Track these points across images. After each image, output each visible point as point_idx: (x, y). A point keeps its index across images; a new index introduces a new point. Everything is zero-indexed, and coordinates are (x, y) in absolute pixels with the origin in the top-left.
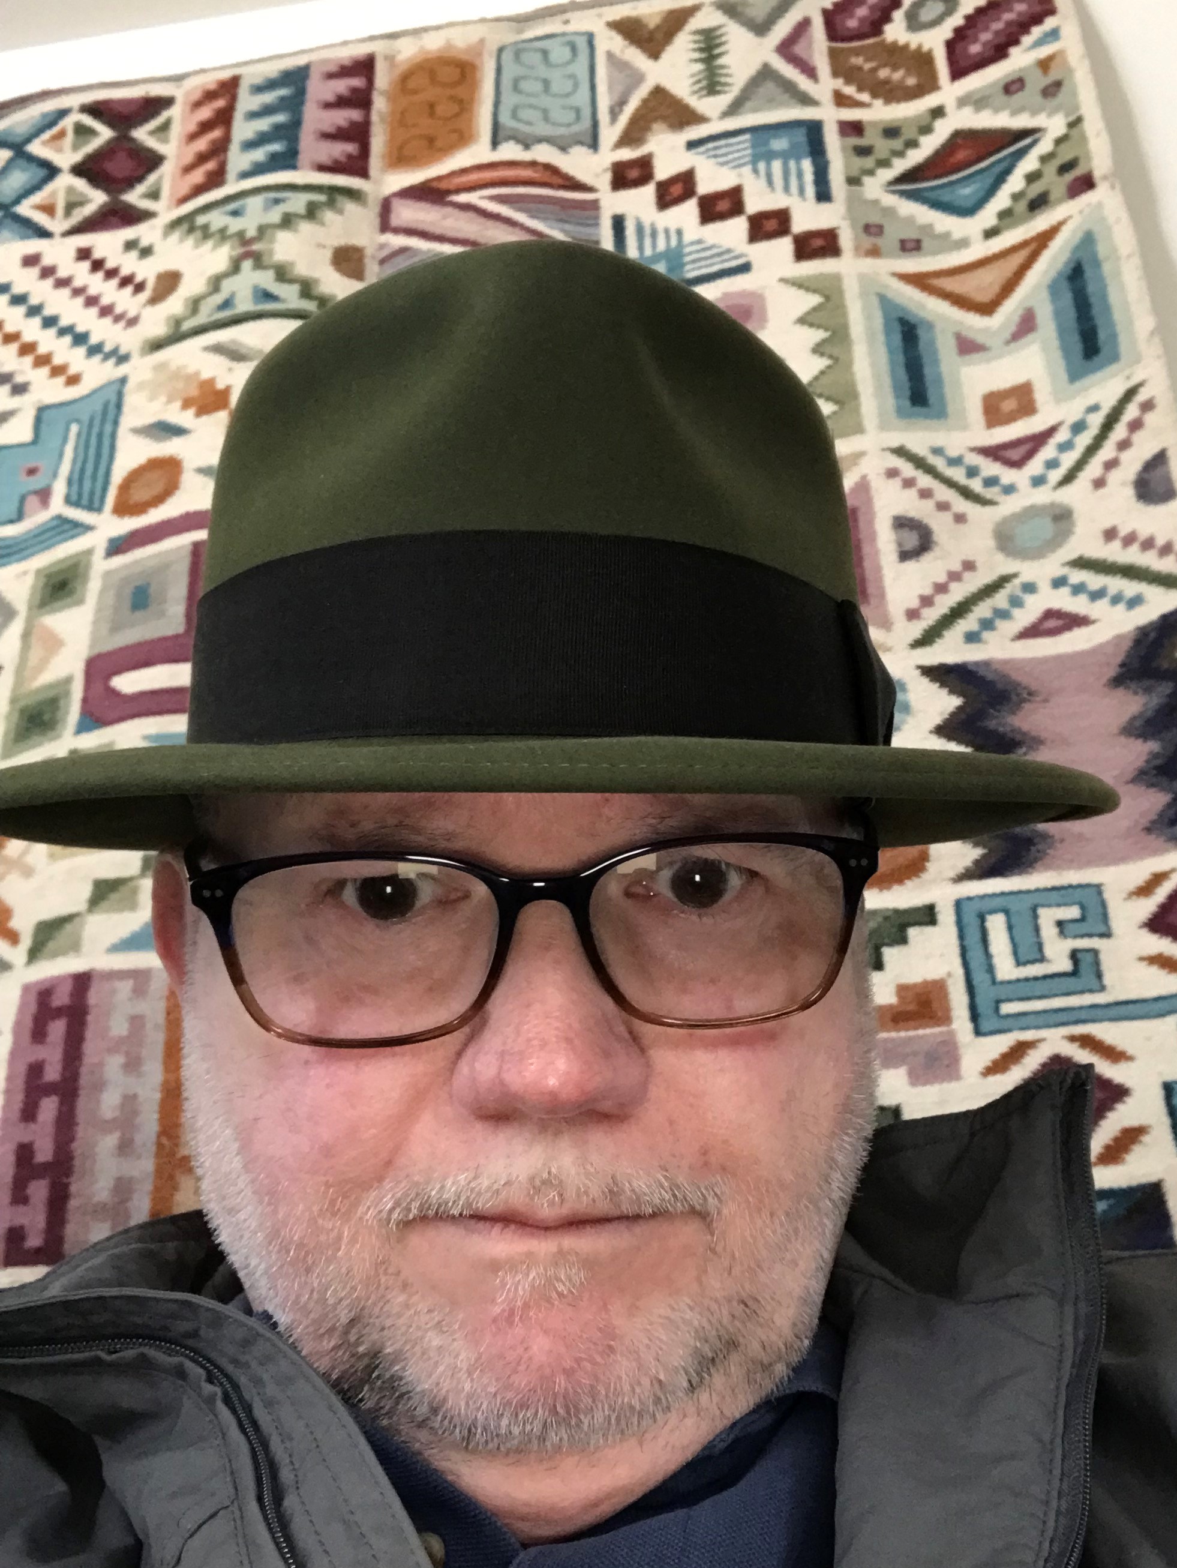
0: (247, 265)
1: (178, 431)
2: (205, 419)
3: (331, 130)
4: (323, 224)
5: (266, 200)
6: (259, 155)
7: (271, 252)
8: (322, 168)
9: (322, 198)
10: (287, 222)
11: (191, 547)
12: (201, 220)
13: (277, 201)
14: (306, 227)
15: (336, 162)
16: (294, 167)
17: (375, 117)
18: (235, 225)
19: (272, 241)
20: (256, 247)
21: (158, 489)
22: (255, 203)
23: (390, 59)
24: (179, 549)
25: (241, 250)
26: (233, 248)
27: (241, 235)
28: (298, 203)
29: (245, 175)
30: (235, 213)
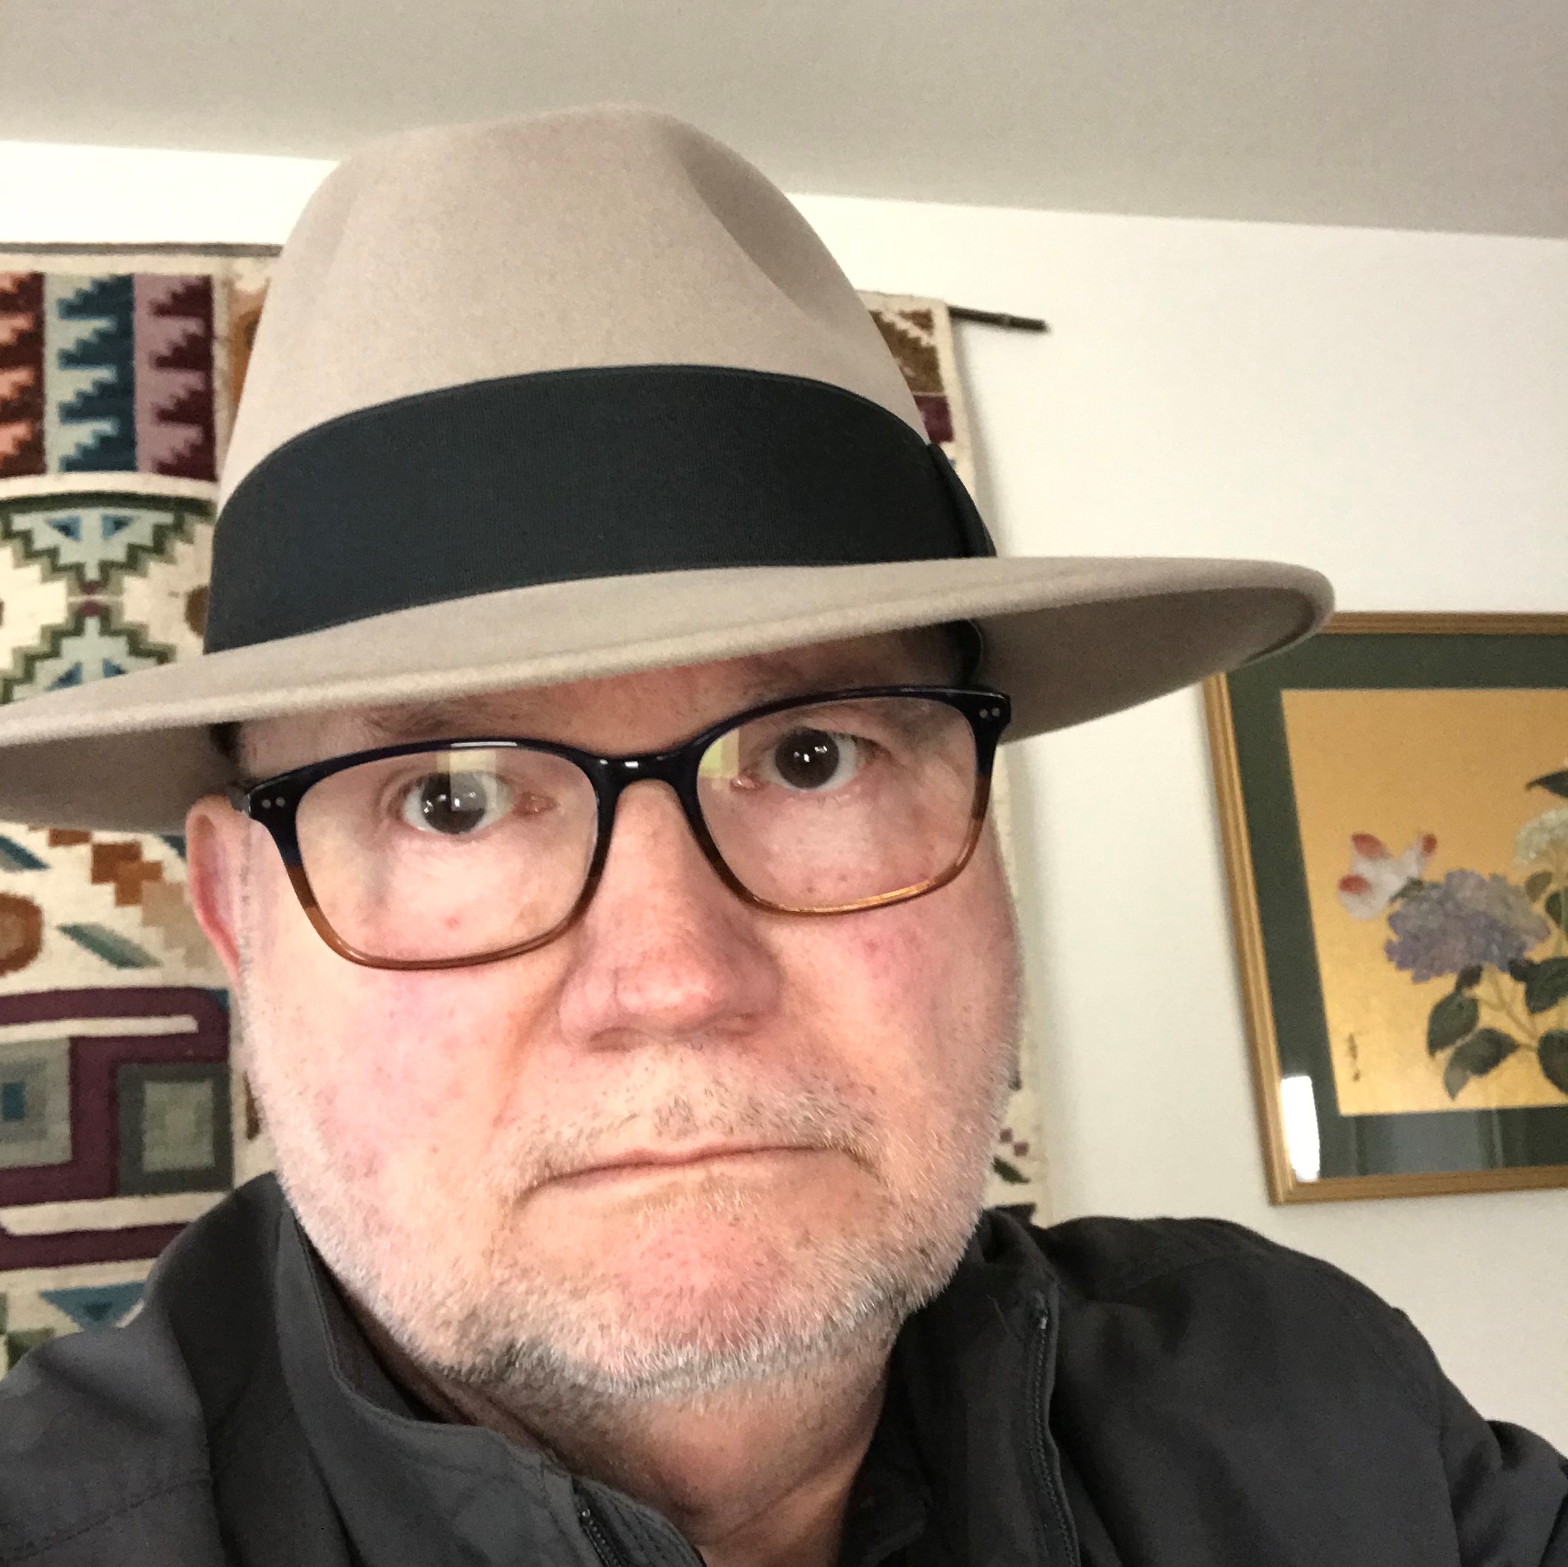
0: (92, 624)
1: (29, 862)
2: (61, 852)
3: (169, 404)
4: (171, 560)
5: (105, 518)
6: (85, 433)
7: (120, 609)
8: (164, 469)
9: (166, 518)
10: (134, 561)
11: (66, 1046)
12: (20, 522)
13: (119, 524)
14: (155, 567)
15: (179, 457)
16: (129, 465)
17: (218, 384)
18: (70, 553)
19: (120, 591)
20: (100, 598)
21: (14, 942)
22: (91, 519)
23: (228, 284)
24: (52, 1043)
25: (81, 599)
26: (71, 592)
27: (77, 569)
28: (144, 524)
29: (71, 465)
30: (67, 529)
